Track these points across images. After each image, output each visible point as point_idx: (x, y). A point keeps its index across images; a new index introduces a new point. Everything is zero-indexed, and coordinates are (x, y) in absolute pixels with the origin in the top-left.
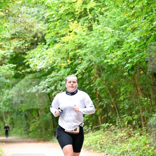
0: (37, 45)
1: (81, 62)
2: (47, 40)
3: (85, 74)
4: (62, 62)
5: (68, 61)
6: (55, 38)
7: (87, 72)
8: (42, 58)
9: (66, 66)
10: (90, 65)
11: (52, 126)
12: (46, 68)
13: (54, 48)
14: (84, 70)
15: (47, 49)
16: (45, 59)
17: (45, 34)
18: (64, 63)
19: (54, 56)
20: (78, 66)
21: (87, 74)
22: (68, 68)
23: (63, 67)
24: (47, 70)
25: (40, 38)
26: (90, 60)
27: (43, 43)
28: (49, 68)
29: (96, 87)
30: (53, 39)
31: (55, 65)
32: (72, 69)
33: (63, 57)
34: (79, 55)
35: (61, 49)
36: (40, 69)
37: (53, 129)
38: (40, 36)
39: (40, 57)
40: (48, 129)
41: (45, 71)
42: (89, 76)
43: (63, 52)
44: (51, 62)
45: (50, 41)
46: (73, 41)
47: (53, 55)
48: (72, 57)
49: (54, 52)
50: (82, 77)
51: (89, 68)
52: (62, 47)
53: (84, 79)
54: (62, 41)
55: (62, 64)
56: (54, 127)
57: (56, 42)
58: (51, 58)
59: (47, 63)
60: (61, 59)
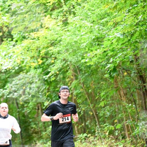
0: (2, 41)
1: (55, 62)
2: (14, 35)
3: (59, 76)
4: (32, 62)
5: (39, 60)
6: (24, 33)
7: (61, 74)
8: (9, 56)
9: (37, 66)
10: (64, 66)
11: (19, 137)
12: (13, 68)
13: (22, 45)
14: (58, 71)
15: (14, 46)
16: (12, 58)
17: (12, 29)
18: (34, 62)
19: (23, 55)
20: (51, 66)
21: (61, 76)
22: (38, 68)
23: (32, 67)
24: (14, 71)
25: (6, 33)
26: (64, 60)
27: (10, 39)
28: (17, 68)
29: (72, 90)
30: (21, 34)
31: (23, 65)
32: (43, 70)
33: (33, 55)
34: (51, 54)
35: (30, 47)
36: (6, 69)
37: (21, 140)
38: (6, 30)
39: (5, 56)
40: (15, 140)
41: (11, 72)
42: (64, 78)
43: (33, 50)
44: (19, 62)
45: (18, 37)
46: (45, 37)
47: (21, 53)
48: (44, 56)
49: (22, 50)
50: (55, 80)
51: (63, 69)
52: (32, 44)
53: (58, 82)
54: (32, 37)
55: (32, 64)
56: (22, 138)
57: (24, 38)
58: (19, 56)
59: (15, 62)
60: (31, 58)
